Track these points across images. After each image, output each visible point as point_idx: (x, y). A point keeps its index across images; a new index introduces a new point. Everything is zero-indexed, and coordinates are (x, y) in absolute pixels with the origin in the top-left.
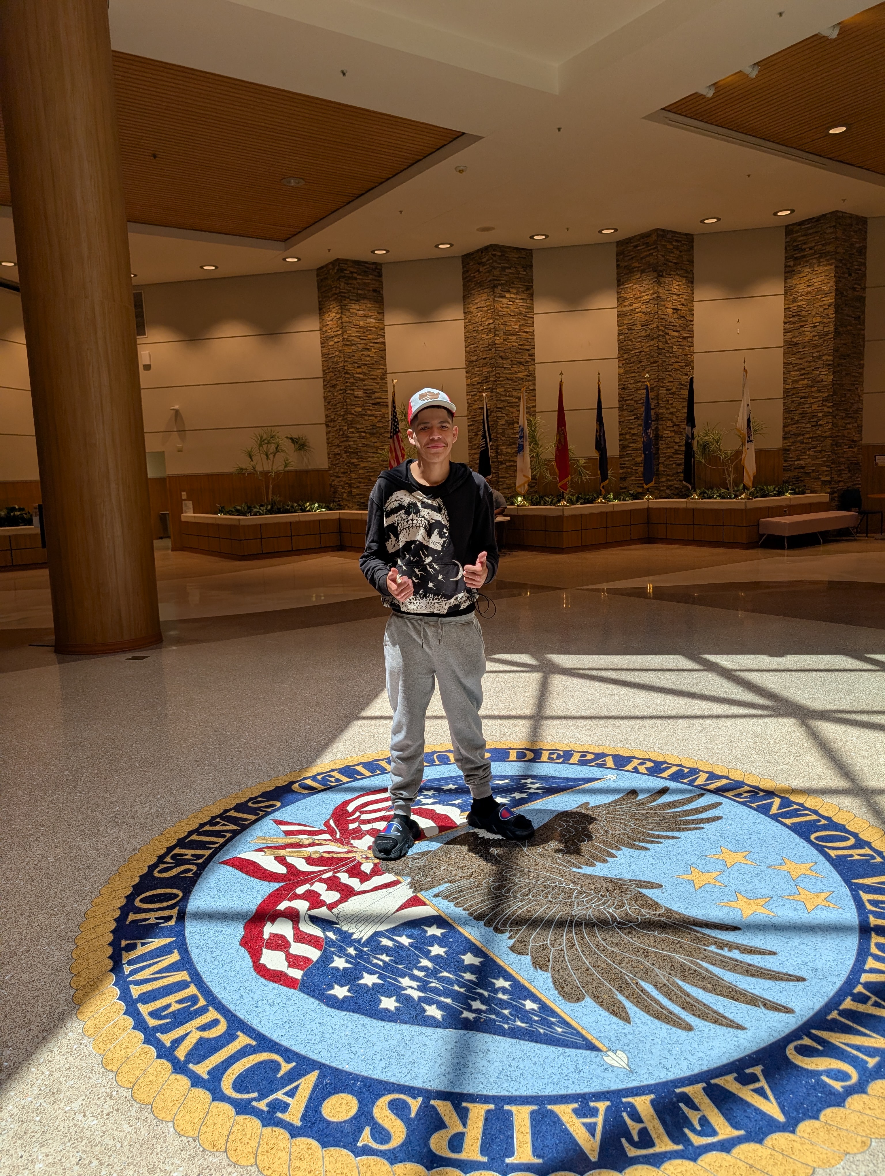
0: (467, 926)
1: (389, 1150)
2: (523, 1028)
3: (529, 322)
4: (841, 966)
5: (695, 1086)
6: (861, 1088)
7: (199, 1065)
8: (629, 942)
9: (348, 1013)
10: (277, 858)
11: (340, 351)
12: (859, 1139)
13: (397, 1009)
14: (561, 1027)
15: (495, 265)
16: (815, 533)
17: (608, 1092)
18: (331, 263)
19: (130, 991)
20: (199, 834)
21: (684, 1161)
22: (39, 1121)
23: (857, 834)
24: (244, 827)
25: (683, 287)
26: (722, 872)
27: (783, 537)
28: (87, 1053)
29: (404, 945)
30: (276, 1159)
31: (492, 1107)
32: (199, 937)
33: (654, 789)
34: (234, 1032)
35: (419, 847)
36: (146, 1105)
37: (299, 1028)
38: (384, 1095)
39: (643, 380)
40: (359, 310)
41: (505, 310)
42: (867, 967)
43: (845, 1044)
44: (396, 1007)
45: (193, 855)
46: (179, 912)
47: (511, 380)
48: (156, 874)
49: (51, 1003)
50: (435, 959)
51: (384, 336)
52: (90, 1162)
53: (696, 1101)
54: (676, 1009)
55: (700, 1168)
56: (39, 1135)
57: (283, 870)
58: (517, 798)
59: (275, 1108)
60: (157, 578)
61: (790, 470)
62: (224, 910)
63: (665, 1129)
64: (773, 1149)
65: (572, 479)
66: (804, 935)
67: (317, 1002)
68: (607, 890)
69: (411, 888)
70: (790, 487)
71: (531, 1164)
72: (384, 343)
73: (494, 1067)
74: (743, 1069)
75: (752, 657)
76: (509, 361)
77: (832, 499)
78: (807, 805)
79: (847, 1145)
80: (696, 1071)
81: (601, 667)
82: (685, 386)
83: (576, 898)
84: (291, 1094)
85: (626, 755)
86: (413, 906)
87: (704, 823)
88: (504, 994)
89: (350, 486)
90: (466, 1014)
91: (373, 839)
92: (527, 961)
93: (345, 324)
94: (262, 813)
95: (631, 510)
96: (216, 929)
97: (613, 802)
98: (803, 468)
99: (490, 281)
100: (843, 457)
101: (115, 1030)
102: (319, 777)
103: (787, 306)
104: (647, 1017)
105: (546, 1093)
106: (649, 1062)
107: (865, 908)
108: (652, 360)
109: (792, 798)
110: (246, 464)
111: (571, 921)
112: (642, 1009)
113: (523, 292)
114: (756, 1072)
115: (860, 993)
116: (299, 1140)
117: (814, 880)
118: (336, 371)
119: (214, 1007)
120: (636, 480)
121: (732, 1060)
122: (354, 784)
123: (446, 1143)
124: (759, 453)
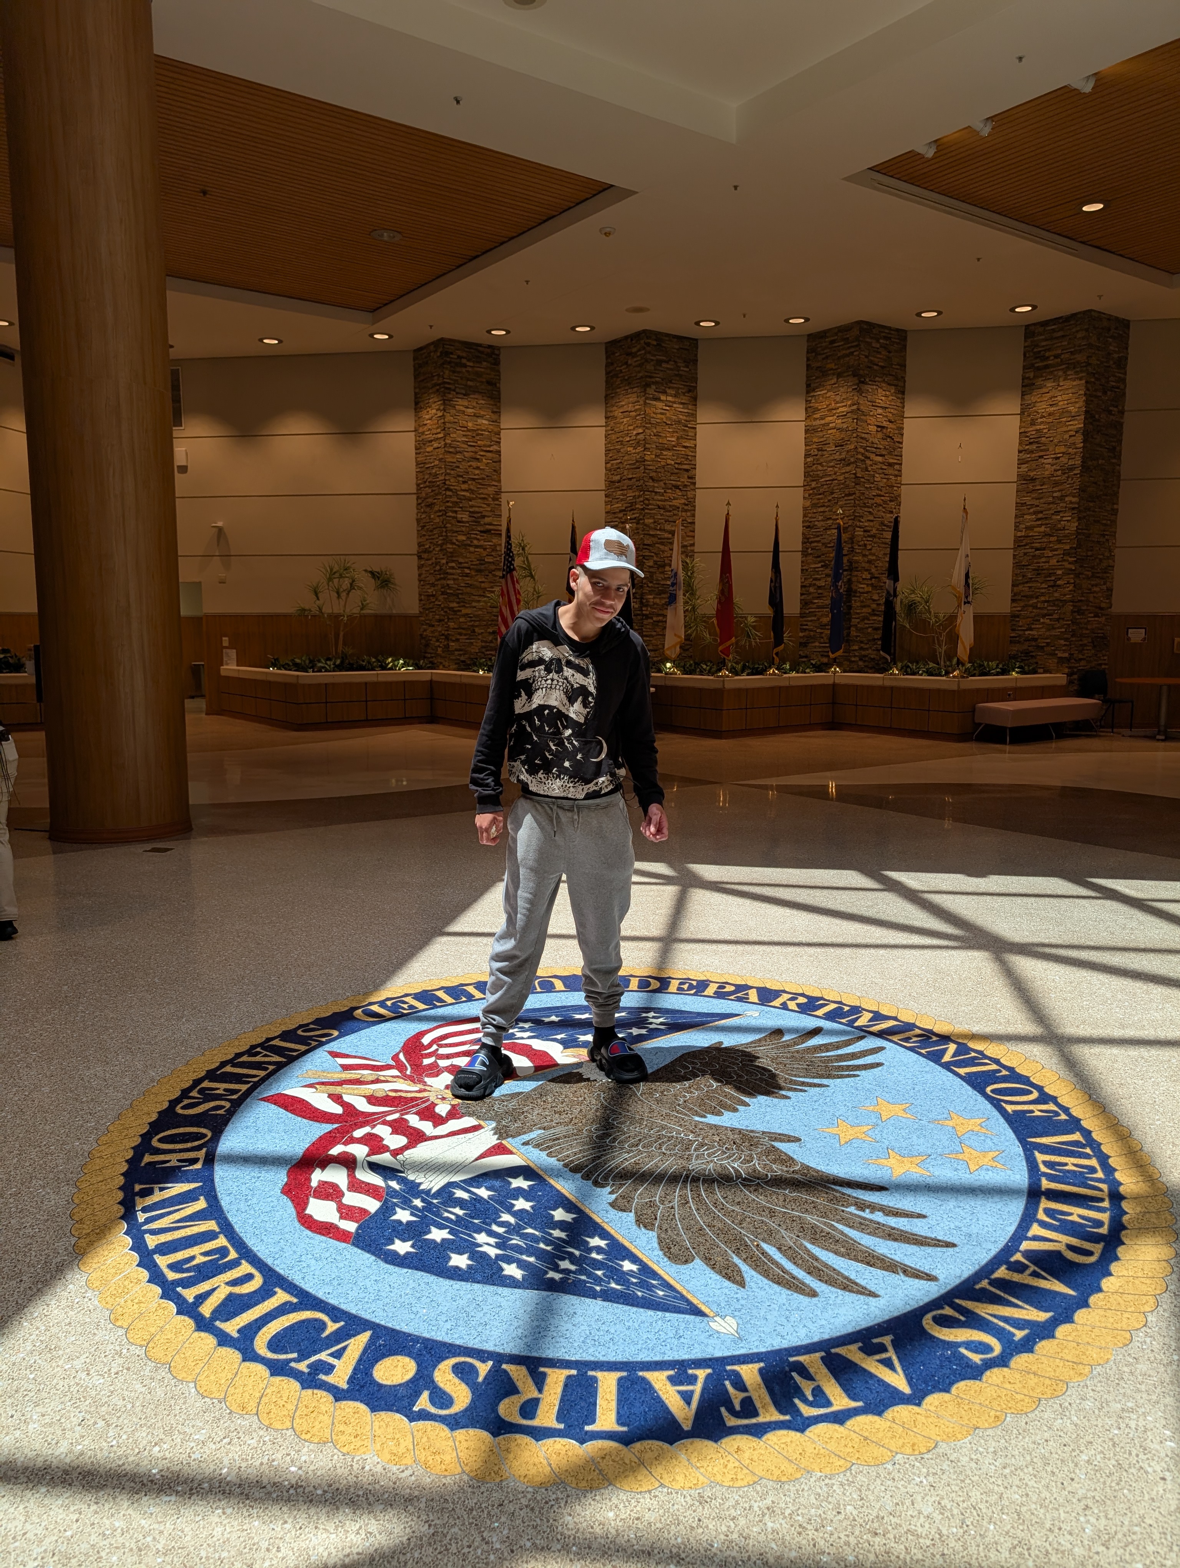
0: (561, 1178)
1: (450, 1415)
2: (617, 1290)
3: (690, 434)
4: (1000, 1232)
5: (812, 1355)
6: (1004, 1361)
7: (228, 1323)
8: (754, 1200)
9: (410, 1271)
10: (331, 1096)
11: (440, 460)
12: (993, 1413)
13: (469, 1267)
14: (663, 1291)
15: (649, 356)
16: (1046, 725)
17: (710, 1359)
18: (433, 343)
19: (145, 1241)
20: (234, 1065)
21: (790, 1432)
22: (33, 1379)
23: (1043, 1087)
24: (291, 1059)
25: (891, 398)
26: (875, 1125)
27: (1005, 728)
28: (91, 1307)
29: (482, 1198)
30: (317, 1423)
31: (574, 1372)
32: (231, 1183)
33: (804, 1029)
34: (271, 1287)
35: (509, 1087)
36: (163, 1364)
37: (350, 1285)
38: (447, 1358)
39: (835, 517)
40: (467, 408)
41: (659, 416)
42: (1030, 1234)
43: (991, 1315)
44: (468, 1265)
45: (225, 1090)
46: (207, 1154)
47: (664, 509)
48: (179, 1110)
49: (47, 1251)
50: (517, 1214)
51: (499, 443)
52: (95, 1423)
53: (812, 1370)
54: (800, 1274)
55: (807, 1439)
56: (33, 1394)
57: (338, 1110)
58: (635, 1034)
59: (317, 1370)
60: (188, 749)
61: (1019, 642)
62: (264, 1153)
63: (772, 1399)
64: (894, 1421)
65: (737, 643)
66: (961, 1198)
67: (373, 1258)
68: (734, 1143)
69: (495, 1134)
70: (1018, 664)
71: (614, 1432)
72: (500, 452)
73: (579, 1330)
74: (870, 1339)
75: (946, 876)
76: (662, 484)
77: (1070, 682)
78: (987, 1053)
79: (978, 1420)
80: (816, 1339)
81: (754, 882)
82: (887, 526)
83: (695, 1150)
84: (338, 1355)
85: (774, 988)
86: (497, 1154)
87: (860, 1070)
88: (598, 1253)
89: (447, 638)
90: (551, 1274)
91: (452, 1077)
92: (629, 1219)
93: (448, 425)
94: (314, 1043)
95: (811, 686)
96: (253, 1174)
97: (752, 1043)
98: (1036, 640)
99: (642, 377)
100: (1087, 629)
101: (126, 1283)
102: (389, 1003)
103: (1022, 430)
104: (766, 1281)
105: (639, 1358)
106: (762, 1329)
107: (1039, 1170)
108: (847, 491)
109: (971, 1045)
110: (309, 603)
111: (687, 1176)
112: (760, 1273)
113: (684, 394)
114: (885, 1342)
115: (1018, 1262)
116: (343, 1404)
117: (983, 1138)
118: (433, 486)
119: (247, 1261)
120: (820, 647)
121: (858, 1328)
122: (432, 1012)
123: (518, 1408)
124: (978, 619)
